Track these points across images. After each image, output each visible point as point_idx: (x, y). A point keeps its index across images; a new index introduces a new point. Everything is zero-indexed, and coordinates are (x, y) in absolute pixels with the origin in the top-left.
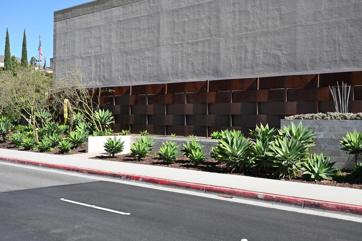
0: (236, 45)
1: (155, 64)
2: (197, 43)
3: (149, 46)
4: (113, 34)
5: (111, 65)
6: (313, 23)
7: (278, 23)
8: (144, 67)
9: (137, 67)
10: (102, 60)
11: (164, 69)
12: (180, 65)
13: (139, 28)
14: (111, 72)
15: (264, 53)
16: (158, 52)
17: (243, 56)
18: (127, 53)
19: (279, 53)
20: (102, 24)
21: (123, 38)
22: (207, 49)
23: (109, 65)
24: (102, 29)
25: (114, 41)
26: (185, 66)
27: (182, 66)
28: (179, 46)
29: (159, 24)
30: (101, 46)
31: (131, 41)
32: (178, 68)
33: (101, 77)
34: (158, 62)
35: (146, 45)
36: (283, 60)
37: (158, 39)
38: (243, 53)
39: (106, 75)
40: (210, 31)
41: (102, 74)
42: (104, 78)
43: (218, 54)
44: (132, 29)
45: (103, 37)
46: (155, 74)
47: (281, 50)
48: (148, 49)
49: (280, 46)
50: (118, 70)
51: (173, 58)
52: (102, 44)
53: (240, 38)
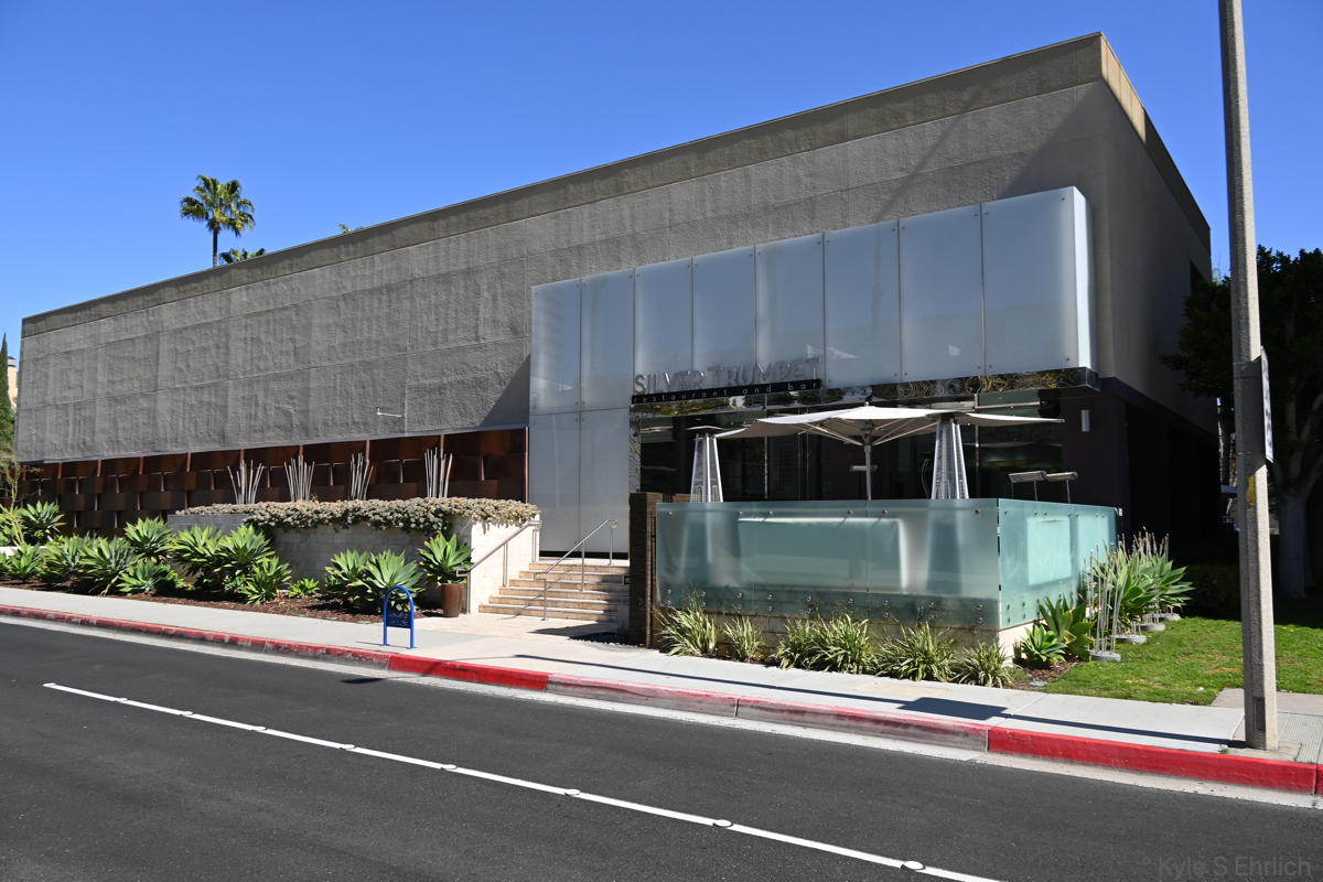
0: (247, 393)
1: (151, 422)
2: (202, 387)
3: (144, 390)
4: (99, 366)
5: (94, 421)
6: (327, 363)
7: (292, 361)
8: (138, 426)
9: (128, 426)
10: (83, 412)
11: (161, 430)
12: (181, 424)
13: (133, 358)
14: (94, 433)
15: (276, 408)
16: (156, 400)
17: (253, 413)
18: (116, 400)
19: (291, 408)
20: (85, 346)
21: (112, 374)
22: (213, 400)
23: (92, 420)
24: (86, 354)
25: (100, 378)
26: (187, 426)
27: (184, 426)
28: (182, 392)
29: (158, 353)
30: (82, 386)
31: (122, 381)
32: (178, 430)
33: (81, 441)
34: (154, 417)
35: (141, 387)
36: (296, 420)
37: (157, 377)
38: (254, 407)
39: (88, 439)
40: (217, 369)
41: (82, 437)
42: (84, 443)
43: (226, 407)
44: (125, 358)
45: (86, 370)
46: (150, 439)
47: (294, 404)
48: (143, 395)
49: (292, 398)
50: (103, 431)
51: (173, 412)
52: (85, 382)
53: (251, 383)
